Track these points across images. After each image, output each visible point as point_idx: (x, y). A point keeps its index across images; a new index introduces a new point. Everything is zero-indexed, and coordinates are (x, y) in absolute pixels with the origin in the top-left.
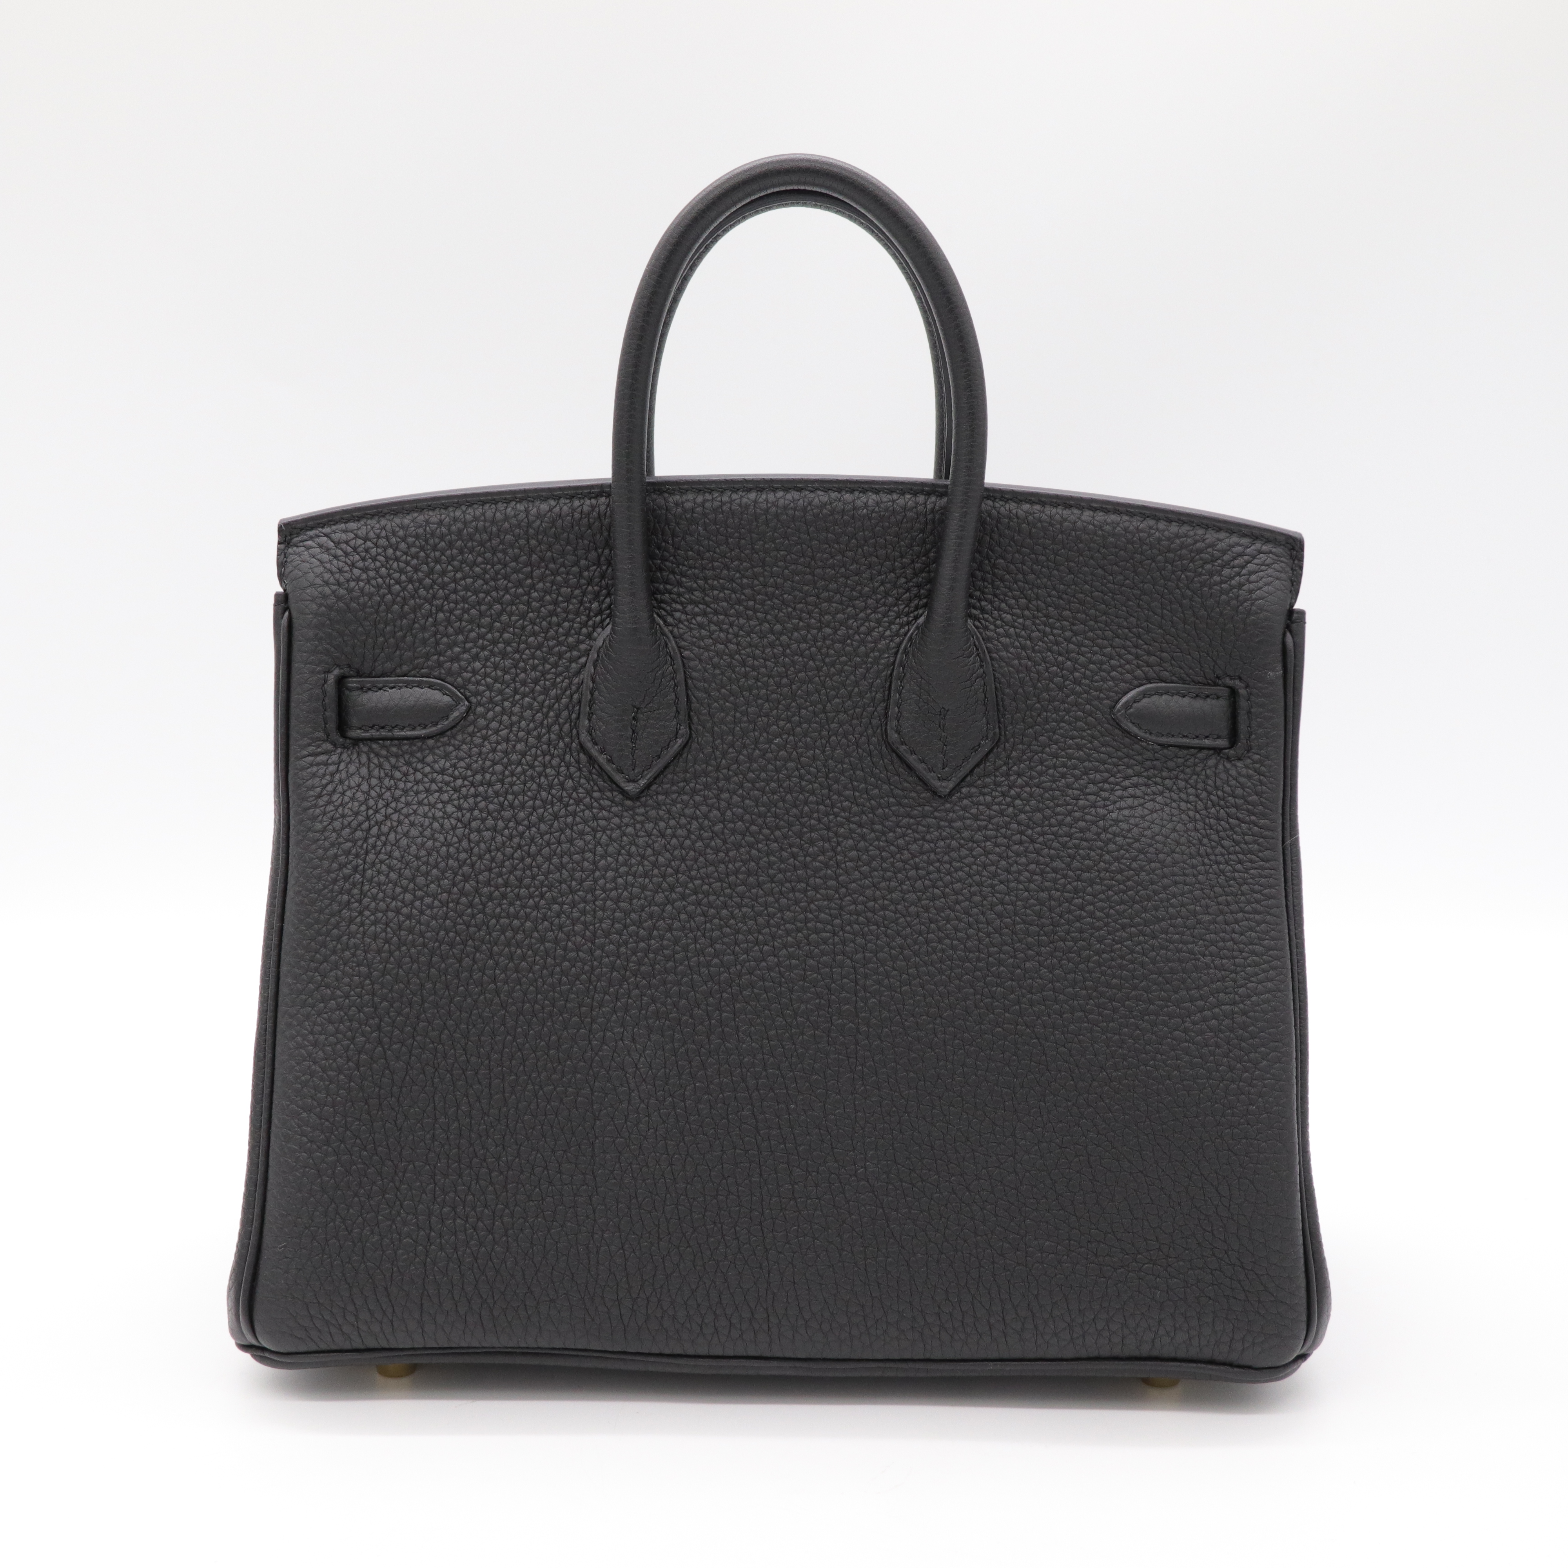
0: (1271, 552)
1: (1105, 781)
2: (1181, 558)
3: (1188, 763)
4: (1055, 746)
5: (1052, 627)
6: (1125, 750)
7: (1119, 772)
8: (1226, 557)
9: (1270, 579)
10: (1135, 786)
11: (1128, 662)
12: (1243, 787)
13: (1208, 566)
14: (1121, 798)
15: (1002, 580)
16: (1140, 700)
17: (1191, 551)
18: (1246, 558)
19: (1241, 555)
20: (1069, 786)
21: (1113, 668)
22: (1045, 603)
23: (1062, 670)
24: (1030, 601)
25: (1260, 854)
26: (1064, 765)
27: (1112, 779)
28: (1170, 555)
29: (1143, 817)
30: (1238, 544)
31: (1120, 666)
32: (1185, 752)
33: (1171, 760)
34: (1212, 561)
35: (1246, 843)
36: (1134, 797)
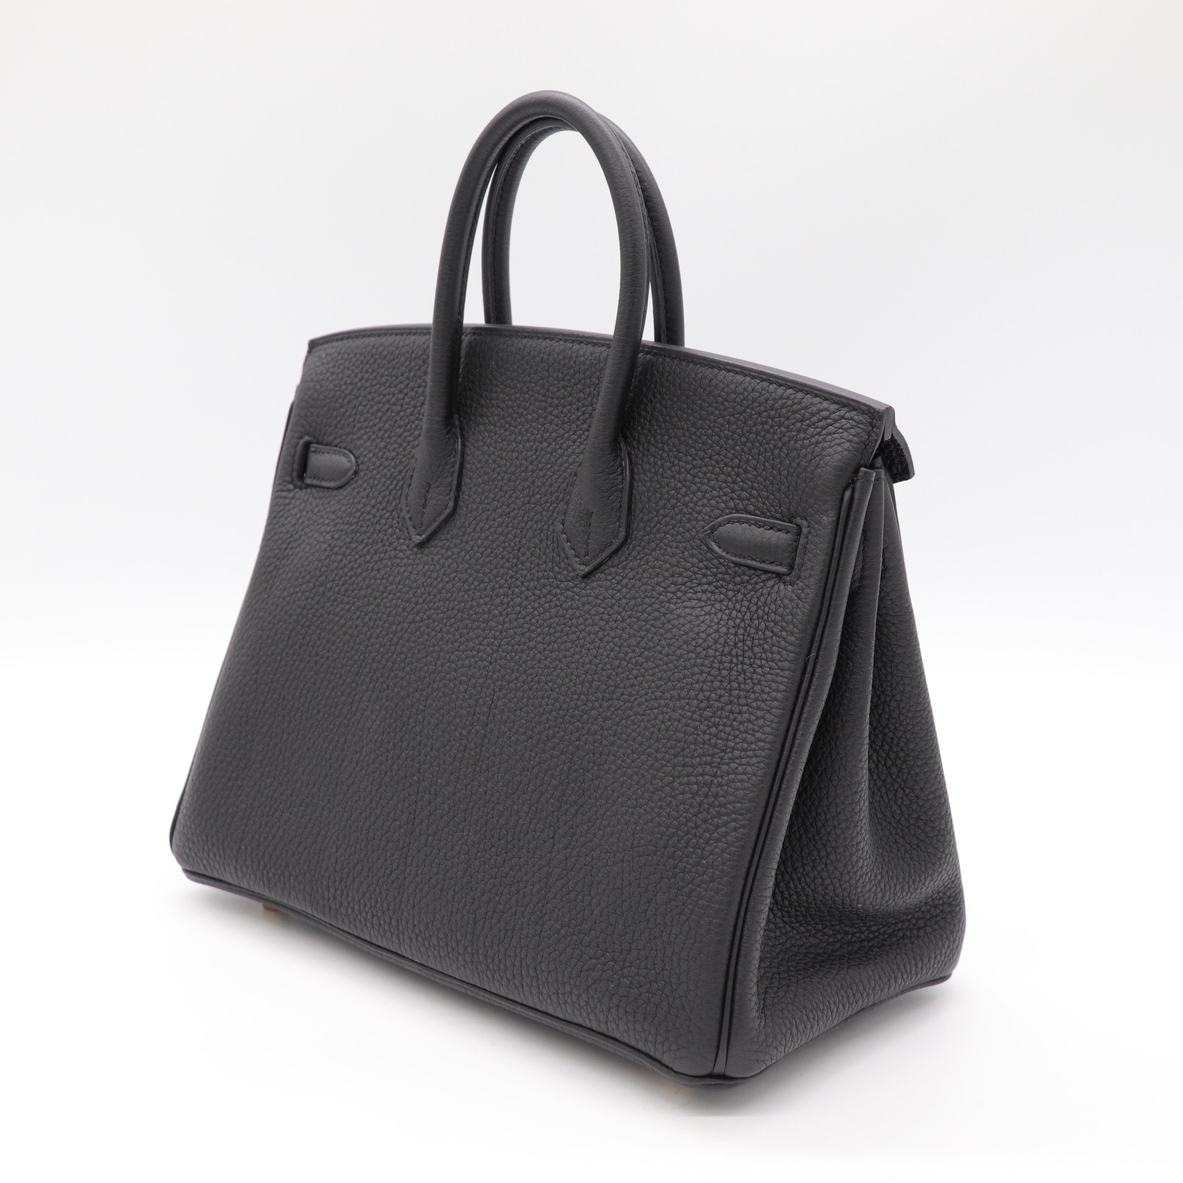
0: (852, 419)
1: (684, 584)
2: (780, 416)
3: (752, 581)
4: (658, 552)
5: (679, 460)
6: (705, 563)
7: (696, 579)
8: (814, 419)
9: (843, 440)
10: (704, 592)
11: (725, 495)
12: (785, 608)
13: (799, 424)
14: (690, 599)
15: (657, 421)
16: (725, 525)
17: (789, 411)
18: (829, 421)
19: (826, 418)
20: (658, 584)
21: (713, 498)
22: (679, 440)
23: (678, 493)
24: (670, 438)
25: (780, 664)
26: (660, 568)
27: (689, 584)
28: (773, 412)
29: (697, 617)
30: (826, 409)
31: (719, 497)
32: (752, 572)
33: (739, 576)
34: (802, 421)
35: (772, 653)
36: (699, 600)
